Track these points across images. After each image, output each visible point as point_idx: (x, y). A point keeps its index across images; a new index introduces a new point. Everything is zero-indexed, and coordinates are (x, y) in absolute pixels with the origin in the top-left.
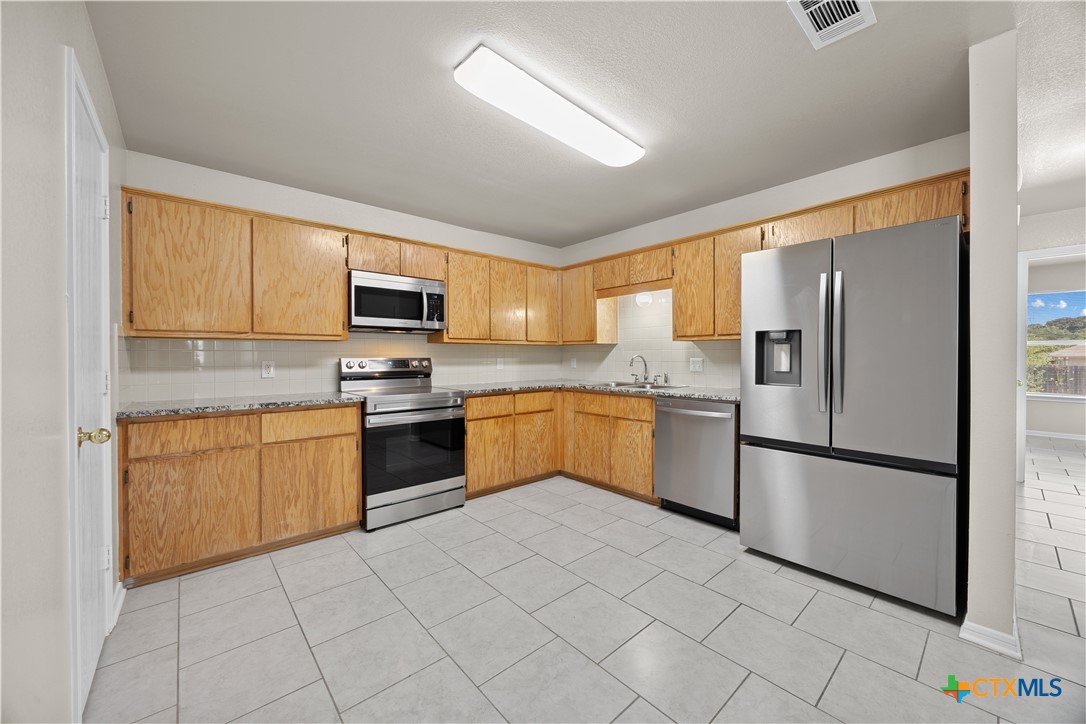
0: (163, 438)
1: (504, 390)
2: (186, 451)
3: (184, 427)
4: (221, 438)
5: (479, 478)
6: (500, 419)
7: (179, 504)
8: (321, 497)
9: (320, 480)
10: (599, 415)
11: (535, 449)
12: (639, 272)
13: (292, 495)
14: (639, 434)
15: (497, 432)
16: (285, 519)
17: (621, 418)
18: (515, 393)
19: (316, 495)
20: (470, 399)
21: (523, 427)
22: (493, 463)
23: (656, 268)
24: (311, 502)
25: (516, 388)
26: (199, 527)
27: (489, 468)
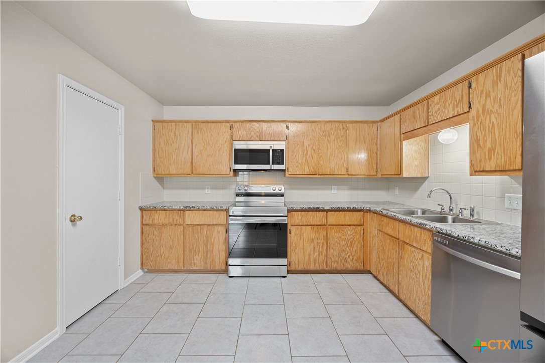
0: (153, 217)
1: (318, 208)
2: (159, 223)
3: (159, 213)
4: (171, 220)
5: (299, 261)
6: (315, 227)
7: (157, 244)
8: (209, 254)
9: (209, 245)
10: (393, 237)
11: (345, 251)
12: (436, 112)
13: (197, 249)
14: (421, 262)
15: (313, 235)
16: (194, 260)
17: (407, 244)
18: (327, 211)
19: (207, 252)
20: (293, 213)
21: (334, 234)
22: (310, 255)
23: (451, 106)
24: (205, 255)
25: (327, 207)
26: (163, 255)
27: (307, 258)
